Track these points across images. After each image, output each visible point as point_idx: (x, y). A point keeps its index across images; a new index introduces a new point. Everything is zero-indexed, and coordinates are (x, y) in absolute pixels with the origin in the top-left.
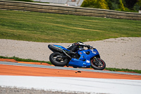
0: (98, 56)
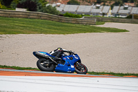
0: (79, 61)
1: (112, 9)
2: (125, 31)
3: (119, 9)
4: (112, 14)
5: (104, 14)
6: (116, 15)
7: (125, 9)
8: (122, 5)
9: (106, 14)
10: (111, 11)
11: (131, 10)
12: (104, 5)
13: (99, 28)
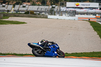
1: (14, 7)
2: (24, 23)
3: (19, 7)
4: (14, 11)
5: (8, 11)
6: (17, 11)
7: (24, 7)
8: (21, 4)
9: (10, 11)
10: (13, 9)
11: (28, 8)
12: (8, 4)
13: (5, 21)
